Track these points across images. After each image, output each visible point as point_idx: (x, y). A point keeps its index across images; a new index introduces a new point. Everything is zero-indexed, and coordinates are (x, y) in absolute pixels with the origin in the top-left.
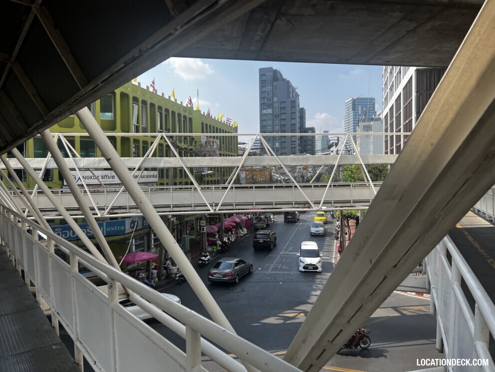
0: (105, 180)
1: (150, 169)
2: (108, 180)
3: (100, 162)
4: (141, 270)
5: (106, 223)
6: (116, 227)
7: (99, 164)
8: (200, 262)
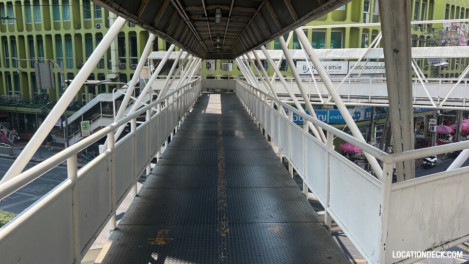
0: (332, 70)
1: (378, 60)
2: (334, 70)
3: (327, 53)
4: (359, 159)
5: (330, 111)
6: (338, 116)
7: (326, 55)
8: (426, 162)
